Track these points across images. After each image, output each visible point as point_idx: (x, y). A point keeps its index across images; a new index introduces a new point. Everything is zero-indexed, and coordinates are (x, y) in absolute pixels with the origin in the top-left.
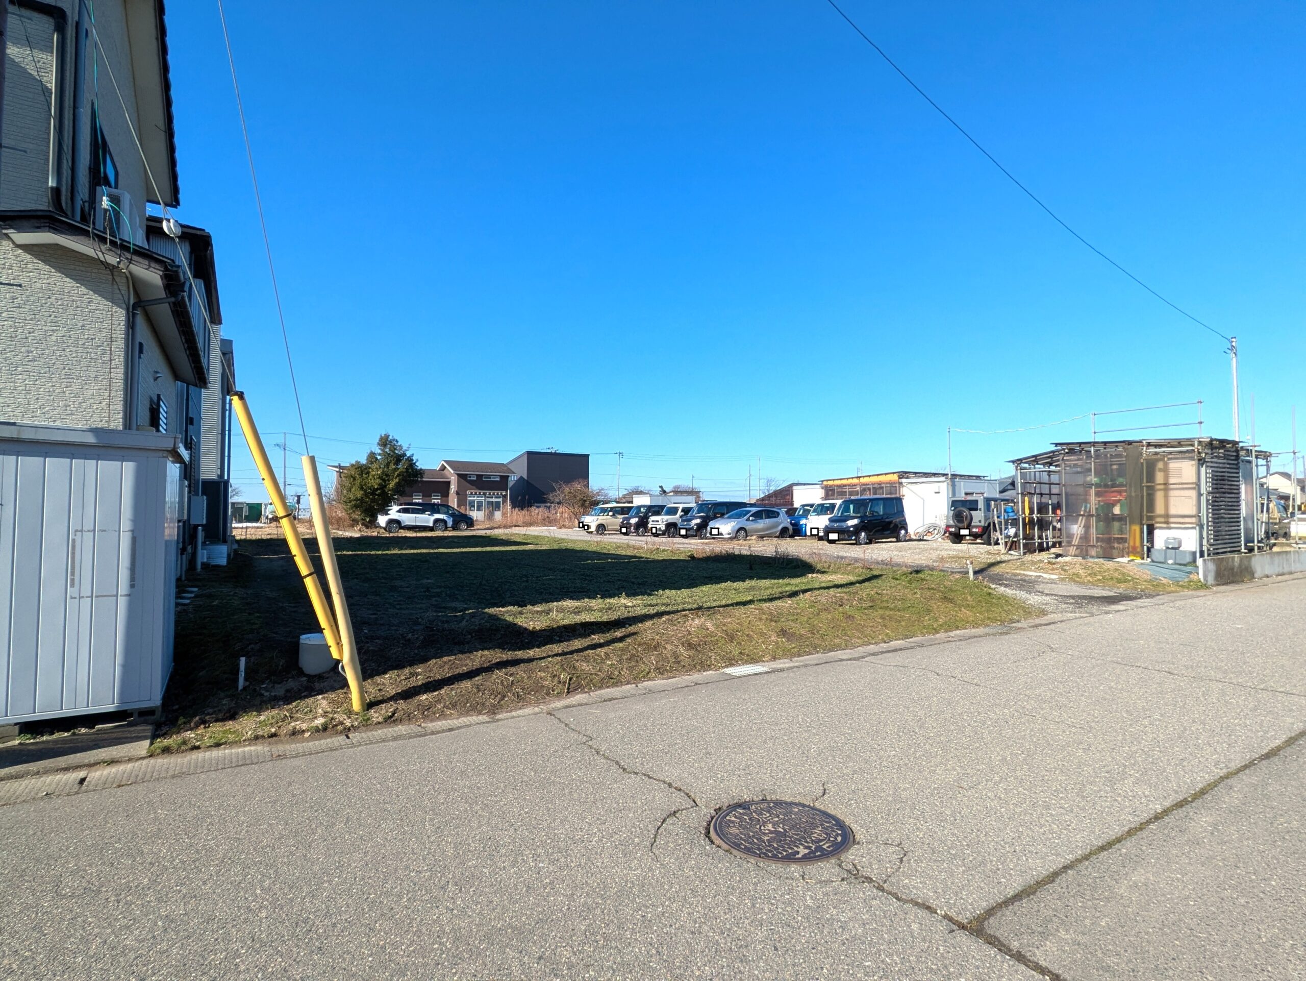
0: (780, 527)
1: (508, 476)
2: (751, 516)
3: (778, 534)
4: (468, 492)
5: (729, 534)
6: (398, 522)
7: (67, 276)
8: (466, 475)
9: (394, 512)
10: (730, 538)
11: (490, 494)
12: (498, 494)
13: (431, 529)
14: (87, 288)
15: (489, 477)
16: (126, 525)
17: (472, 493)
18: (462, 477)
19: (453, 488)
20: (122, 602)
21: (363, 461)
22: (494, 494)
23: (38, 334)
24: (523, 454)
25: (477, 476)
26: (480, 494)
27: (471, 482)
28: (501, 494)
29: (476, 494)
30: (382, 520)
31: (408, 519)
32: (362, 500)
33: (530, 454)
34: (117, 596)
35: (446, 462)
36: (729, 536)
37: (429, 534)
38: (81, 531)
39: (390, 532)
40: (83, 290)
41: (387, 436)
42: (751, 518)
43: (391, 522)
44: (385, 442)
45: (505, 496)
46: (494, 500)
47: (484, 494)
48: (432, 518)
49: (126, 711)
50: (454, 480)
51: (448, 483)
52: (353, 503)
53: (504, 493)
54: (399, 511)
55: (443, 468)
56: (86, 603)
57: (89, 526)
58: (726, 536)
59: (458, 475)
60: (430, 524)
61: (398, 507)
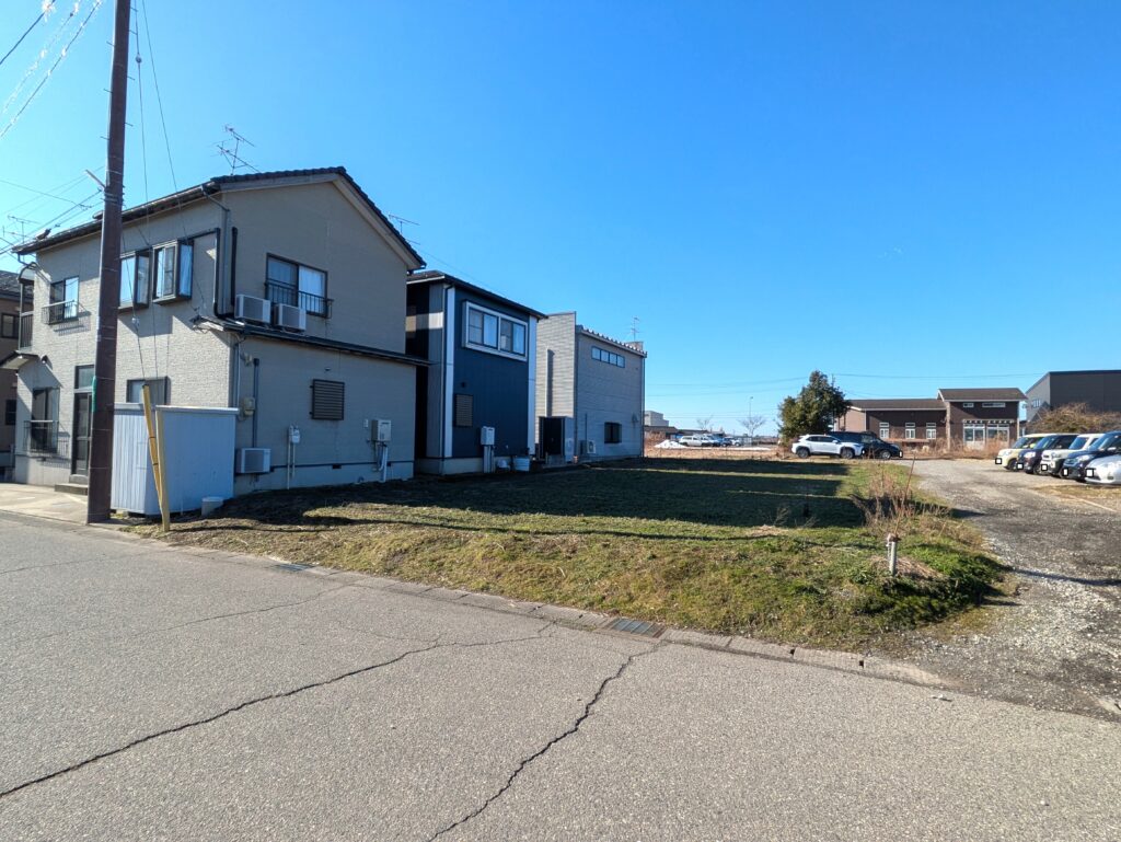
1: (1018, 402)
4: (964, 421)
6: (806, 449)
8: (961, 403)
9: (804, 441)
10: (1109, 484)
11: (992, 422)
12: (1003, 423)
13: (840, 456)
15: (990, 405)
17: (968, 422)
18: (956, 405)
19: (948, 416)
21: (796, 396)
22: (997, 422)
24: (1045, 377)
25: (975, 403)
26: (979, 422)
27: (968, 411)
28: (1008, 423)
29: (973, 422)
30: (794, 447)
31: (816, 446)
32: (790, 430)
33: (1053, 375)
35: (942, 390)
37: (836, 461)
39: (800, 457)
43: (800, 448)
45: (1012, 425)
46: (998, 428)
47: (985, 423)
48: (839, 446)
50: (948, 407)
51: (945, 412)
53: (1012, 421)
54: (808, 439)
55: (939, 398)
58: (1104, 481)
59: (952, 404)
60: (838, 452)
61: (808, 436)
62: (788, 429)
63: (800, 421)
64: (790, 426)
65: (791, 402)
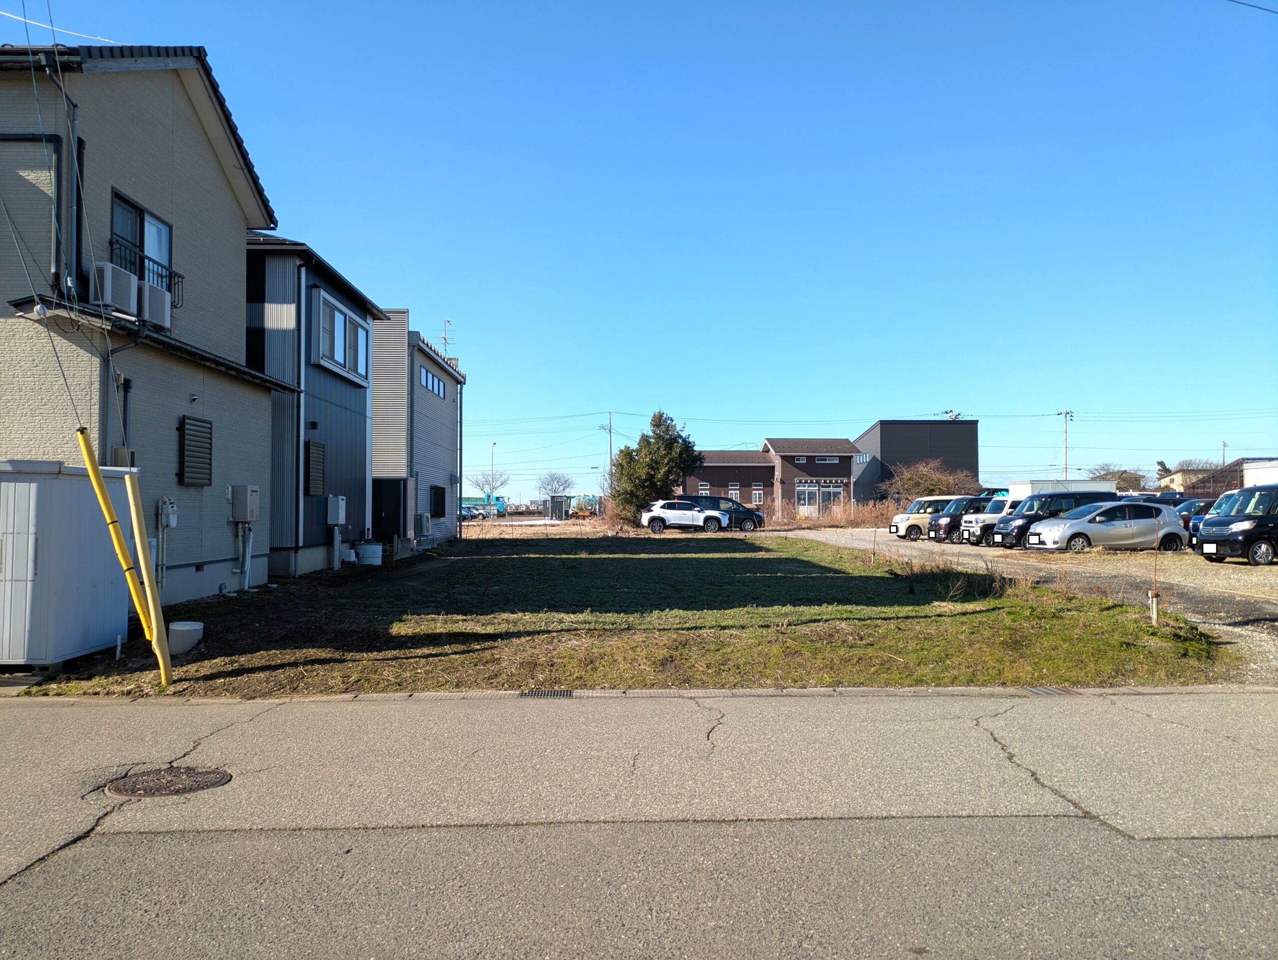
0: (1161, 534)
1: (851, 457)
2: (1098, 515)
3: (1156, 545)
4: (796, 480)
5: (1055, 543)
6: (662, 520)
7: (64, 338)
8: (794, 457)
9: (658, 509)
10: (1057, 549)
11: (825, 482)
12: (836, 482)
14: (76, 345)
15: (823, 458)
16: (32, 530)
17: (800, 482)
18: (787, 460)
19: (778, 474)
20: (29, 584)
21: (634, 446)
22: (831, 482)
23: (47, 385)
24: (875, 426)
25: (808, 458)
26: (812, 482)
27: (800, 467)
28: (842, 482)
29: (806, 482)
30: (645, 518)
31: (673, 516)
32: (632, 494)
33: (883, 423)
34: (26, 580)
35: (768, 439)
36: (1055, 546)
37: (701, 535)
38: (6, 533)
39: (654, 532)
40: (74, 347)
41: (661, 415)
42: (1098, 519)
43: (655, 520)
44: (659, 421)
45: (847, 485)
46: (831, 490)
47: (818, 483)
48: (702, 516)
49: (31, 665)
50: (777, 462)
51: (772, 469)
52: (622, 497)
53: (845, 480)
54: (663, 507)
55: (767, 450)
56: (9, 584)
57: (10, 530)
58: (1050, 545)
59: (783, 458)
60: (701, 523)
61: (661, 503)
62: (626, 493)
63: (646, 480)
64: (629, 487)
65: (627, 454)
